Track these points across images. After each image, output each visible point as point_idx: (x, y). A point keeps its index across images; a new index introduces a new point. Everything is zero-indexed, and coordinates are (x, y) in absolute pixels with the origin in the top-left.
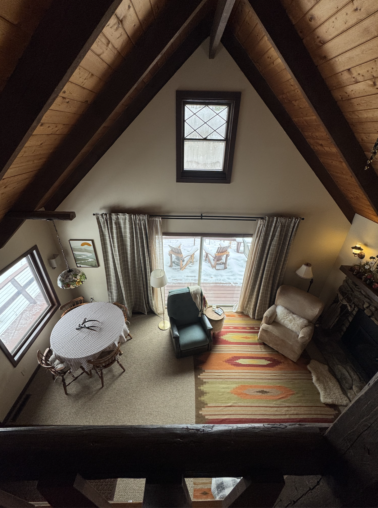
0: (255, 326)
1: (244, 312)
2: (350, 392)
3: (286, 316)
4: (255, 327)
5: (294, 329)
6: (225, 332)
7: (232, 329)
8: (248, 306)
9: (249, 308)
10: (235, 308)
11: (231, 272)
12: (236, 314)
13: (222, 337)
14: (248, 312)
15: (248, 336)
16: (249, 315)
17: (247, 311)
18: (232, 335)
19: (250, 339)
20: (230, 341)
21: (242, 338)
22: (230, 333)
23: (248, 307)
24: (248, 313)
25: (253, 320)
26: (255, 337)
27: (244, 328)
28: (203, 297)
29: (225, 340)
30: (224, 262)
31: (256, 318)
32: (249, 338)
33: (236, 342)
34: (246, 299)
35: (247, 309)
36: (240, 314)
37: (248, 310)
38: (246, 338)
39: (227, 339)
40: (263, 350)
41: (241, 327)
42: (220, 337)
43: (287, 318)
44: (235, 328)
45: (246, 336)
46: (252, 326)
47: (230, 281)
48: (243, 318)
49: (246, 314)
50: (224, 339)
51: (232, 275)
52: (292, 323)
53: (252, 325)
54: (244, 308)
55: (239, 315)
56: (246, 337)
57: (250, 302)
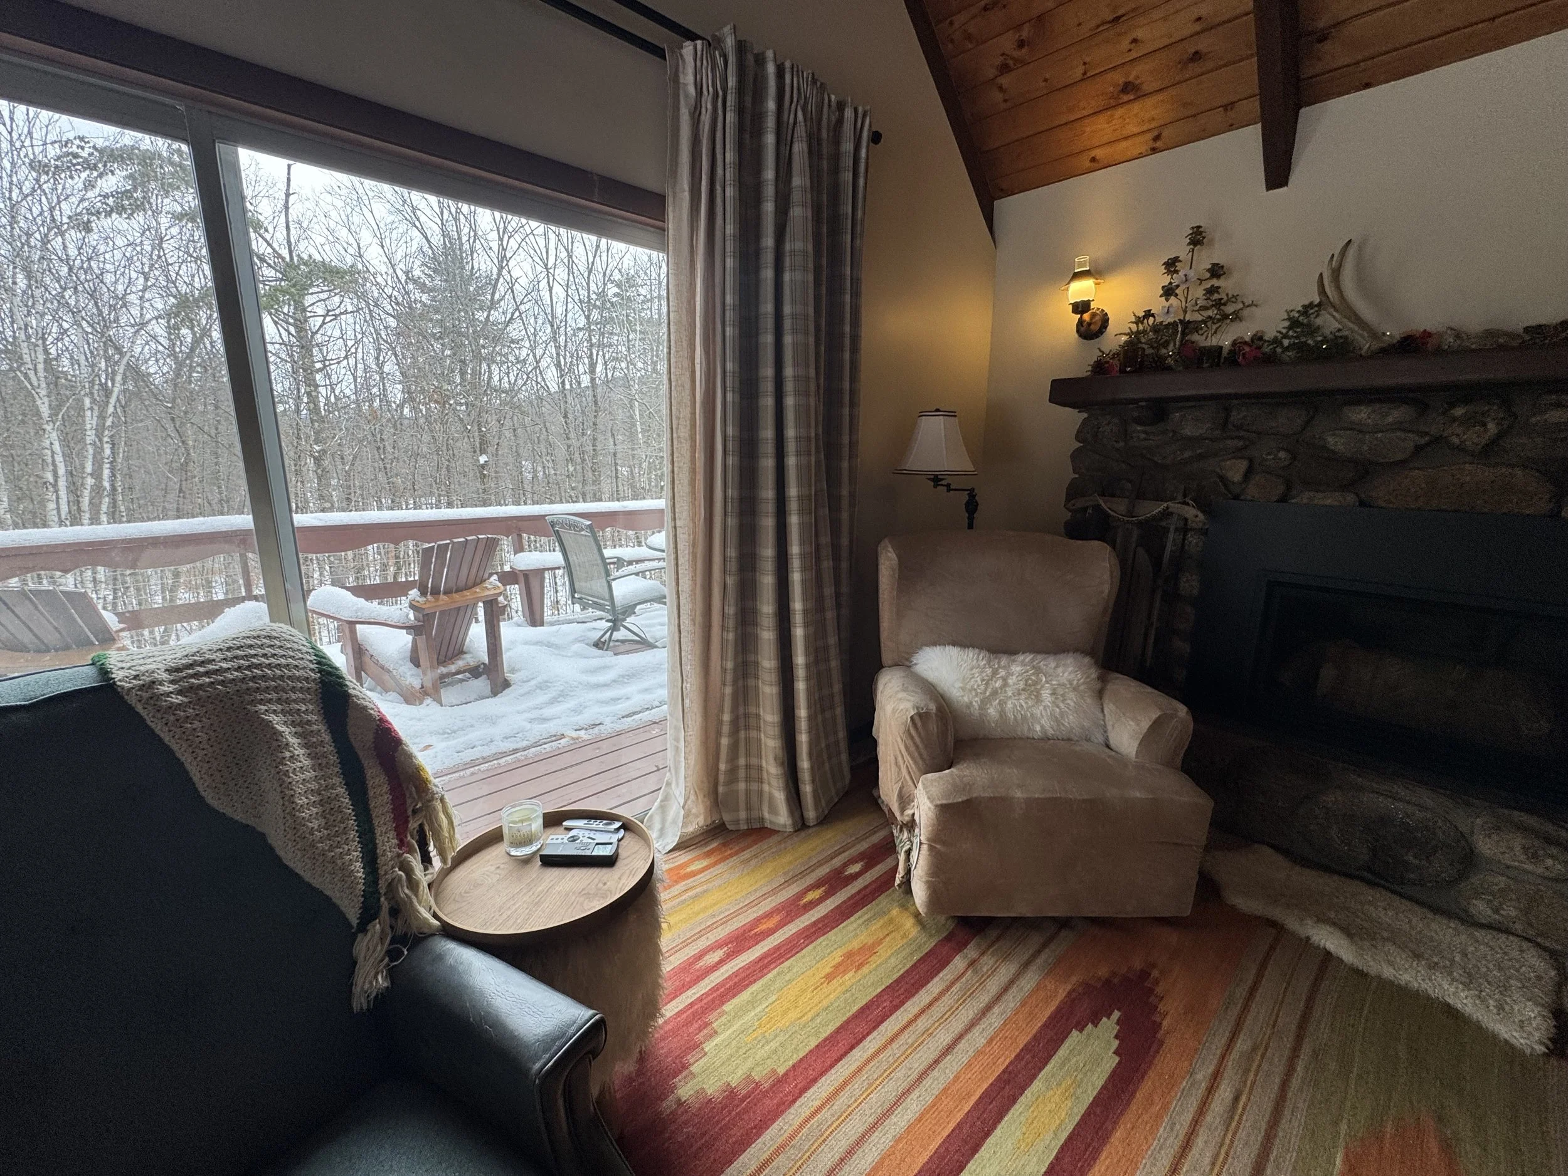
0: (837, 862)
1: (727, 817)
2: (1477, 895)
3: (995, 673)
4: (846, 865)
5: (1072, 721)
6: (688, 1023)
7: (721, 962)
8: (742, 761)
9: (755, 774)
10: (663, 821)
11: (543, 686)
12: (683, 857)
13: (685, 1090)
14: (749, 808)
15: (855, 945)
16: (762, 819)
17: (742, 805)
18: (752, 1003)
19: (884, 952)
20: (770, 1064)
21: (829, 977)
22: (727, 1007)
23: (742, 773)
24: (755, 814)
25: (803, 834)
26: (891, 921)
27: (792, 909)
28: (361, 740)
29: (731, 1094)
30: (486, 659)
31: (811, 814)
32: (869, 950)
33: (813, 1043)
34: (722, 711)
35: (742, 786)
36: (714, 845)
37: (748, 792)
38: (854, 960)
39: (735, 1079)
40: (1006, 971)
41: (768, 915)
42: (668, 1104)
43: (1005, 679)
44: (740, 941)
45: (844, 950)
46: (824, 870)
47: (552, 727)
48: (746, 854)
49: (744, 827)
50: (712, 1087)
51: (553, 701)
52: (1046, 694)
53: (820, 864)
54: (721, 789)
55: (708, 854)
56: (849, 955)
57: (747, 728)
